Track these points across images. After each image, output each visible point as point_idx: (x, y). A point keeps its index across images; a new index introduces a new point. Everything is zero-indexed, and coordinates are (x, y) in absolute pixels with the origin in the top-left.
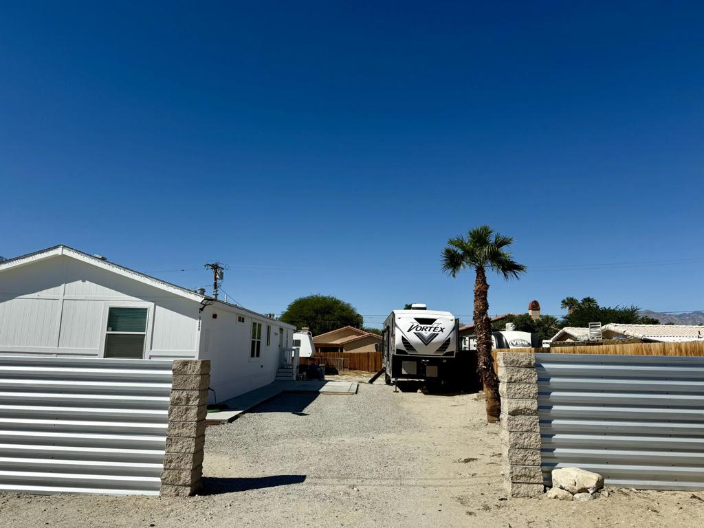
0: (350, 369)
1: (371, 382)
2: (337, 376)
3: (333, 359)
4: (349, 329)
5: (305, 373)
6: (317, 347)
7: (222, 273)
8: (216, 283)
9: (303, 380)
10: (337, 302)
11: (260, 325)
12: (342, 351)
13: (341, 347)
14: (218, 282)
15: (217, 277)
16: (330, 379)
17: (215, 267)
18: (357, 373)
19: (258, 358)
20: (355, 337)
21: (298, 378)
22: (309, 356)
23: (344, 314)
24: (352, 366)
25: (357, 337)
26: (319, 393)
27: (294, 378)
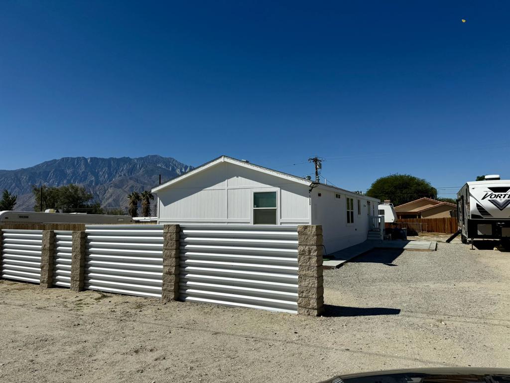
0: (428, 231)
1: (448, 241)
2: (418, 237)
3: (413, 224)
4: (424, 200)
5: (390, 235)
6: (397, 215)
7: (320, 164)
8: (317, 172)
9: (389, 240)
10: (413, 179)
11: (352, 200)
12: (420, 217)
13: (419, 214)
14: (318, 170)
15: (318, 167)
16: (413, 239)
17: (315, 160)
18: (434, 235)
19: (352, 224)
20: (431, 206)
21: (385, 238)
22: (392, 222)
23: (420, 188)
24: (430, 229)
25: (433, 206)
26: (404, 250)
27: (382, 238)
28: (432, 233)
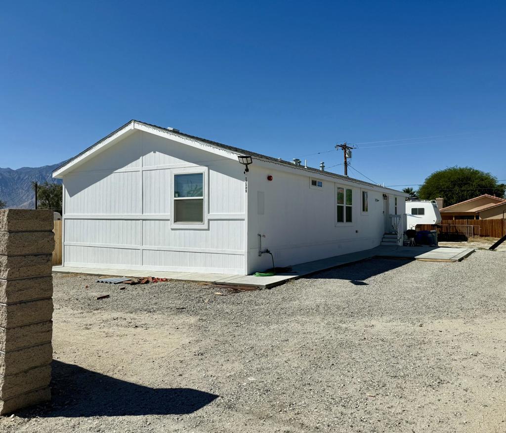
0: (482, 236)
3: (463, 226)
4: (486, 197)
5: (413, 239)
8: (346, 161)
9: (410, 246)
10: (476, 173)
12: (477, 218)
13: (477, 215)
14: (348, 160)
15: (347, 156)
16: (450, 246)
17: (344, 147)
18: (488, 240)
19: (349, 224)
20: (493, 205)
21: (405, 244)
22: (434, 223)
23: (483, 183)
24: (484, 233)
25: (495, 205)
26: (415, 259)
27: (400, 243)
28: (487, 238)
